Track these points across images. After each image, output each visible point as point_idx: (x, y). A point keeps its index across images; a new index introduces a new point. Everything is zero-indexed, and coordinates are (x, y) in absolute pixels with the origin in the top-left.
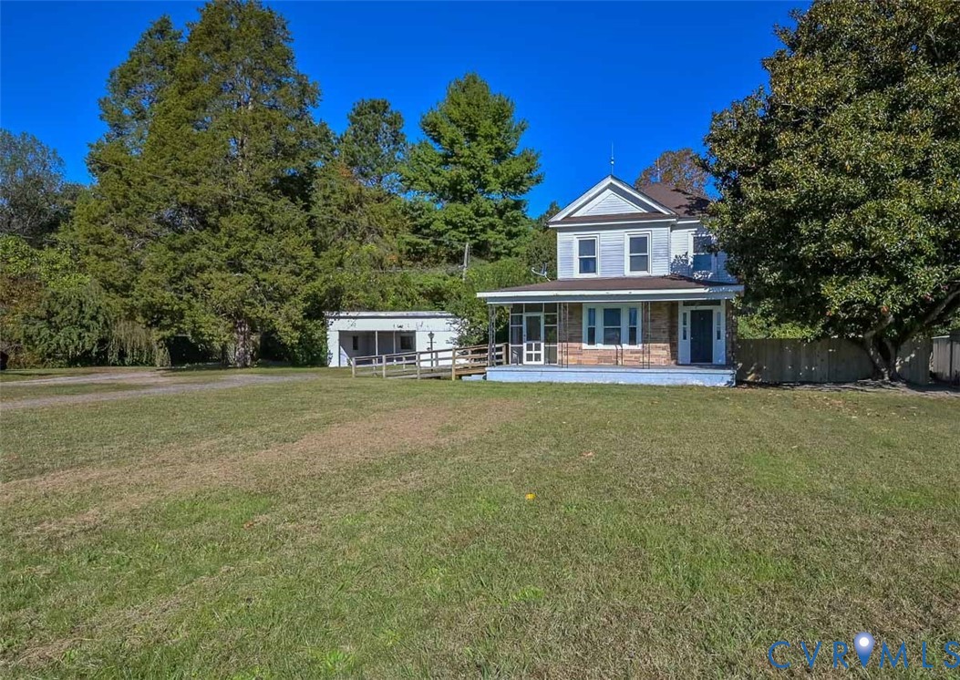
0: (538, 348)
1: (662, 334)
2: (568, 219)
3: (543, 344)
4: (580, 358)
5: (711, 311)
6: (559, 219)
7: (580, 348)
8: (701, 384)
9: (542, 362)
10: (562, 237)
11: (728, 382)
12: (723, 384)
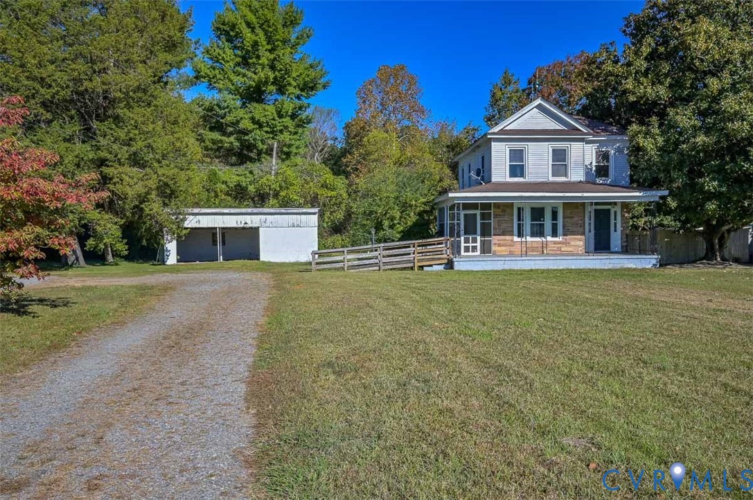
0: (475, 241)
1: (579, 228)
2: (502, 132)
3: (479, 238)
4: (512, 249)
5: (609, 210)
6: (496, 131)
7: (512, 241)
8: (634, 266)
9: (478, 253)
10: (495, 146)
11: (654, 265)
12: (650, 266)
